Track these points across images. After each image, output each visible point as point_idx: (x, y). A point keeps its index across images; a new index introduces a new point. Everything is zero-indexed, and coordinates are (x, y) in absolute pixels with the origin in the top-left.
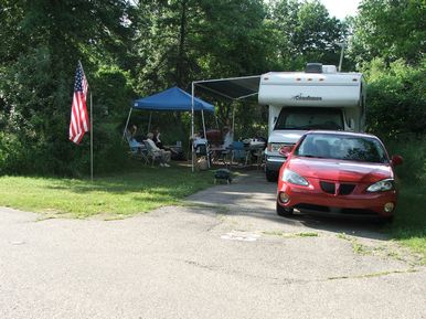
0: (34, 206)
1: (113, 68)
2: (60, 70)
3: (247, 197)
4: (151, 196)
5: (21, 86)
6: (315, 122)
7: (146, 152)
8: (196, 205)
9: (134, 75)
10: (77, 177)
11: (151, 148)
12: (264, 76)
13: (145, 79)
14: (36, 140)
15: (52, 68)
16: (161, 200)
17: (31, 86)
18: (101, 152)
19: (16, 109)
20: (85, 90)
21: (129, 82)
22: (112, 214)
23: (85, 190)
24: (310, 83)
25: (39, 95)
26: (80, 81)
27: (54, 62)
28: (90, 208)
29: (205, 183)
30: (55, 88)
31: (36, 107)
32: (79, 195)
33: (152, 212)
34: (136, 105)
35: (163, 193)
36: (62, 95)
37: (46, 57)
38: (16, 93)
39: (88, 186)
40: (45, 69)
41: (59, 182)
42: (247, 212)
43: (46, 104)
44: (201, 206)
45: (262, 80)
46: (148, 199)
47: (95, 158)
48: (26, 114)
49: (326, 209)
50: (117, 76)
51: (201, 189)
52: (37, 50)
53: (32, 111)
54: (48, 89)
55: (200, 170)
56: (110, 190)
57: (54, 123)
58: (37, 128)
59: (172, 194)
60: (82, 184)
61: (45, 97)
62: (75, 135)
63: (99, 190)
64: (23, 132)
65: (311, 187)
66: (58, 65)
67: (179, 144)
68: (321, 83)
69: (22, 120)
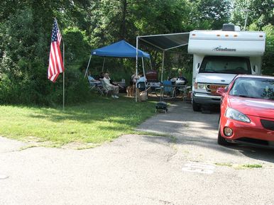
0: (19, 134)
1: (74, 29)
2: (40, 27)
3: (185, 126)
4: (112, 125)
5: (11, 37)
6: (229, 68)
7: (101, 87)
8: (150, 134)
9: (88, 33)
10: (52, 107)
11: (105, 84)
12: (191, 33)
13: (95, 36)
14: (22, 78)
15: (34, 24)
16: (120, 129)
17: (19, 38)
18: (71, 88)
19: (7, 55)
20: (59, 40)
21: (85, 38)
22: (83, 143)
23: (60, 119)
24: (227, 38)
25: (24, 45)
26: (56, 33)
27: (36, 21)
28: (65, 136)
29: (149, 112)
30: (36, 40)
31: (22, 53)
32: (55, 124)
33: (116, 141)
34: (95, 53)
35: (121, 122)
36: (41, 45)
37: (30, 16)
38: (7, 42)
39: (61, 115)
40: (28, 25)
41: (39, 110)
42: (192, 141)
43: (30, 52)
44: (154, 134)
45: (191, 36)
46: (110, 128)
47: (66, 92)
48: (15, 59)
49: (266, 142)
50: (77, 34)
51: (148, 118)
52: (23, 11)
53: (19, 57)
54: (31, 40)
55: (142, 101)
56: (79, 118)
57: (35, 66)
58: (23, 69)
59: (128, 123)
60: (57, 112)
61: (29, 46)
62: (52, 75)
63: (70, 118)
64: (12, 72)
65: (253, 124)
66: (38, 22)
67: (123, 81)
68: (236, 38)
69: (12, 63)
